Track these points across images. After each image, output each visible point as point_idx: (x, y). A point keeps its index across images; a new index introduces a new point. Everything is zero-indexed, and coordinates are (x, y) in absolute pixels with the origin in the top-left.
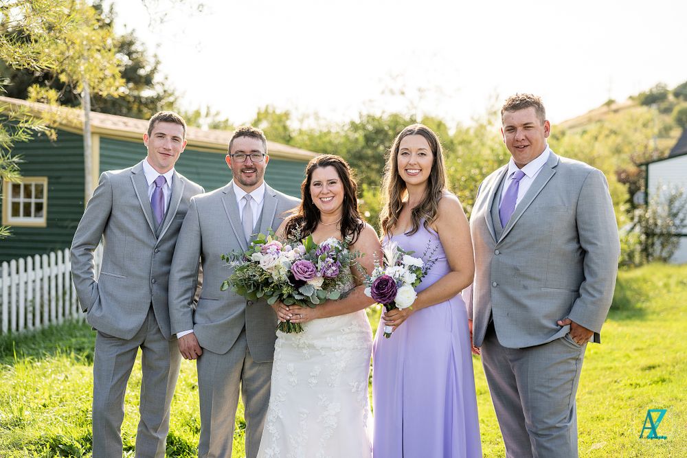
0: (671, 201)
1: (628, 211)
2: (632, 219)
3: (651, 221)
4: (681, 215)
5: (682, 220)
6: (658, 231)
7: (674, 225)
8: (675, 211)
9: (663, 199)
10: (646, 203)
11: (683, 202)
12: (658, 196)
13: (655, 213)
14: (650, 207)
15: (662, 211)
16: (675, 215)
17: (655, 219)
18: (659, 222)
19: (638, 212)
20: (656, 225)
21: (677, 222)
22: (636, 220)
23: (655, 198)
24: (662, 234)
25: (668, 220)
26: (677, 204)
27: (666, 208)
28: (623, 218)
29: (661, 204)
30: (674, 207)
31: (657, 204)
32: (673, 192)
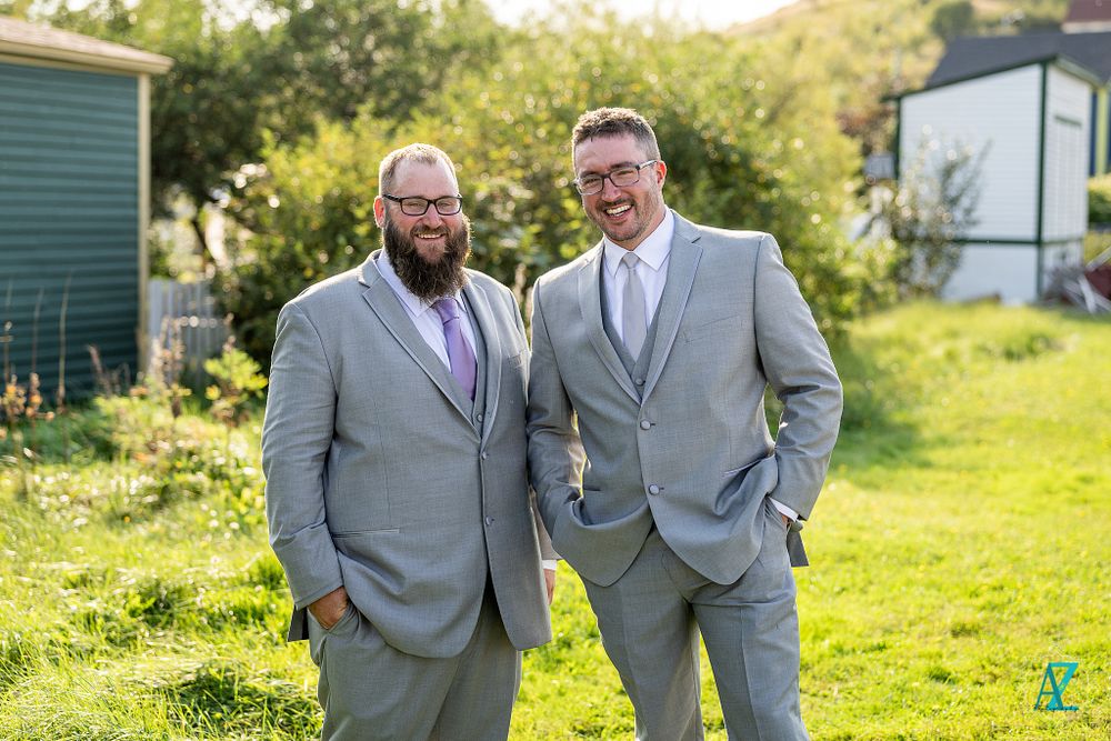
0: (948, 172)
1: (861, 193)
2: (868, 207)
3: (906, 213)
4: (965, 202)
5: (968, 211)
6: (920, 232)
7: (952, 222)
8: (952, 192)
9: (932, 168)
10: (897, 174)
11: (969, 175)
12: (922, 163)
13: (915, 196)
14: (905, 185)
15: (928, 192)
16: (953, 202)
17: (914, 208)
18: (924, 215)
19: (880, 195)
20: (916, 221)
21: (959, 215)
22: (876, 209)
23: (917, 167)
24: (928, 240)
25: (942, 211)
26: (958, 178)
27: (937, 184)
28: (849, 205)
29: (927, 179)
30: (952, 184)
31: (920, 178)
32: (952, 156)
